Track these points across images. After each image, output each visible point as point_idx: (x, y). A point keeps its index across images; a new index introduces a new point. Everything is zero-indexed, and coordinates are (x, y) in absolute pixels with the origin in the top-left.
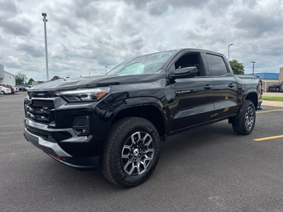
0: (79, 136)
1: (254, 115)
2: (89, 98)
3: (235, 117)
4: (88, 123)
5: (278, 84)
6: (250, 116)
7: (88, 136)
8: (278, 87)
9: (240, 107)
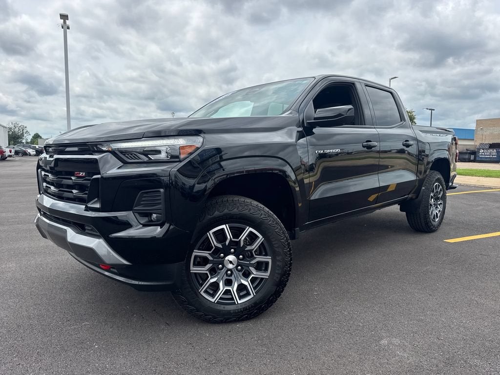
0: (145, 225)
1: (444, 198)
2: (163, 156)
3: (411, 199)
4: (162, 201)
5: (472, 149)
6: (437, 199)
7: (161, 225)
8: (474, 153)
9: (421, 182)
